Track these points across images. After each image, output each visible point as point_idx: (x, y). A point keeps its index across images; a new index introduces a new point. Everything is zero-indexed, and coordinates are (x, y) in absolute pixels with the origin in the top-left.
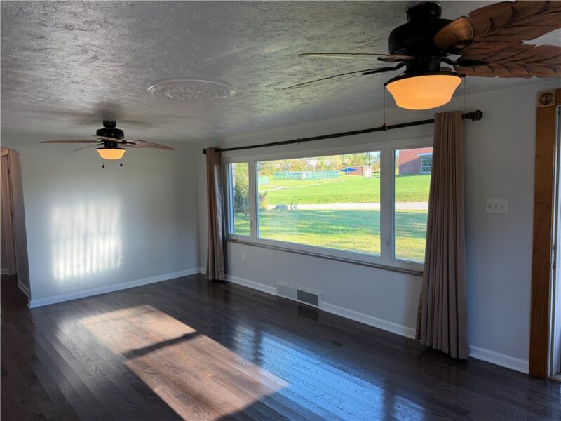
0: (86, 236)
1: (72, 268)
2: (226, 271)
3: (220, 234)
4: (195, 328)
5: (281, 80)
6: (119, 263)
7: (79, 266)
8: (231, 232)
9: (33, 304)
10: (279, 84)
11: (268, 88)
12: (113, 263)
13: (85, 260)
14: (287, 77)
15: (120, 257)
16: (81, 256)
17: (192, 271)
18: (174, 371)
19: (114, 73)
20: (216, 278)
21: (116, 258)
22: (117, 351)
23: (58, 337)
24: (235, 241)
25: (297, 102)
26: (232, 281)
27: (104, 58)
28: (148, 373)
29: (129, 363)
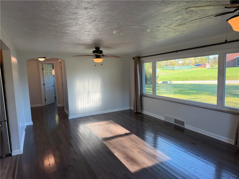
0: (88, 93)
1: (83, 105)
2: (142, 109)
3: (139, 93)
4: (130, 131)
5: (171, 23)
6: (100, 103)
7: (86, 104)
8: (144, 92)
9: (70, 117)
10: (170, 25)
11: (165, 28)
12: (98, 103)
13: (88, 102)
14: (174, 22)
15: (101, 101)
16: (87, 100)
17: (128, 108)
18: (122, 148)
19: (101, 26)
20: (138, 112)
21: (99, 102)
22: (100, 138)
23: (79, 130)
24: (145, 96)
25: (178, 33)
26: (144, 113)
27: (97, 20)
28: (112, 147)
29: (105, 142)
